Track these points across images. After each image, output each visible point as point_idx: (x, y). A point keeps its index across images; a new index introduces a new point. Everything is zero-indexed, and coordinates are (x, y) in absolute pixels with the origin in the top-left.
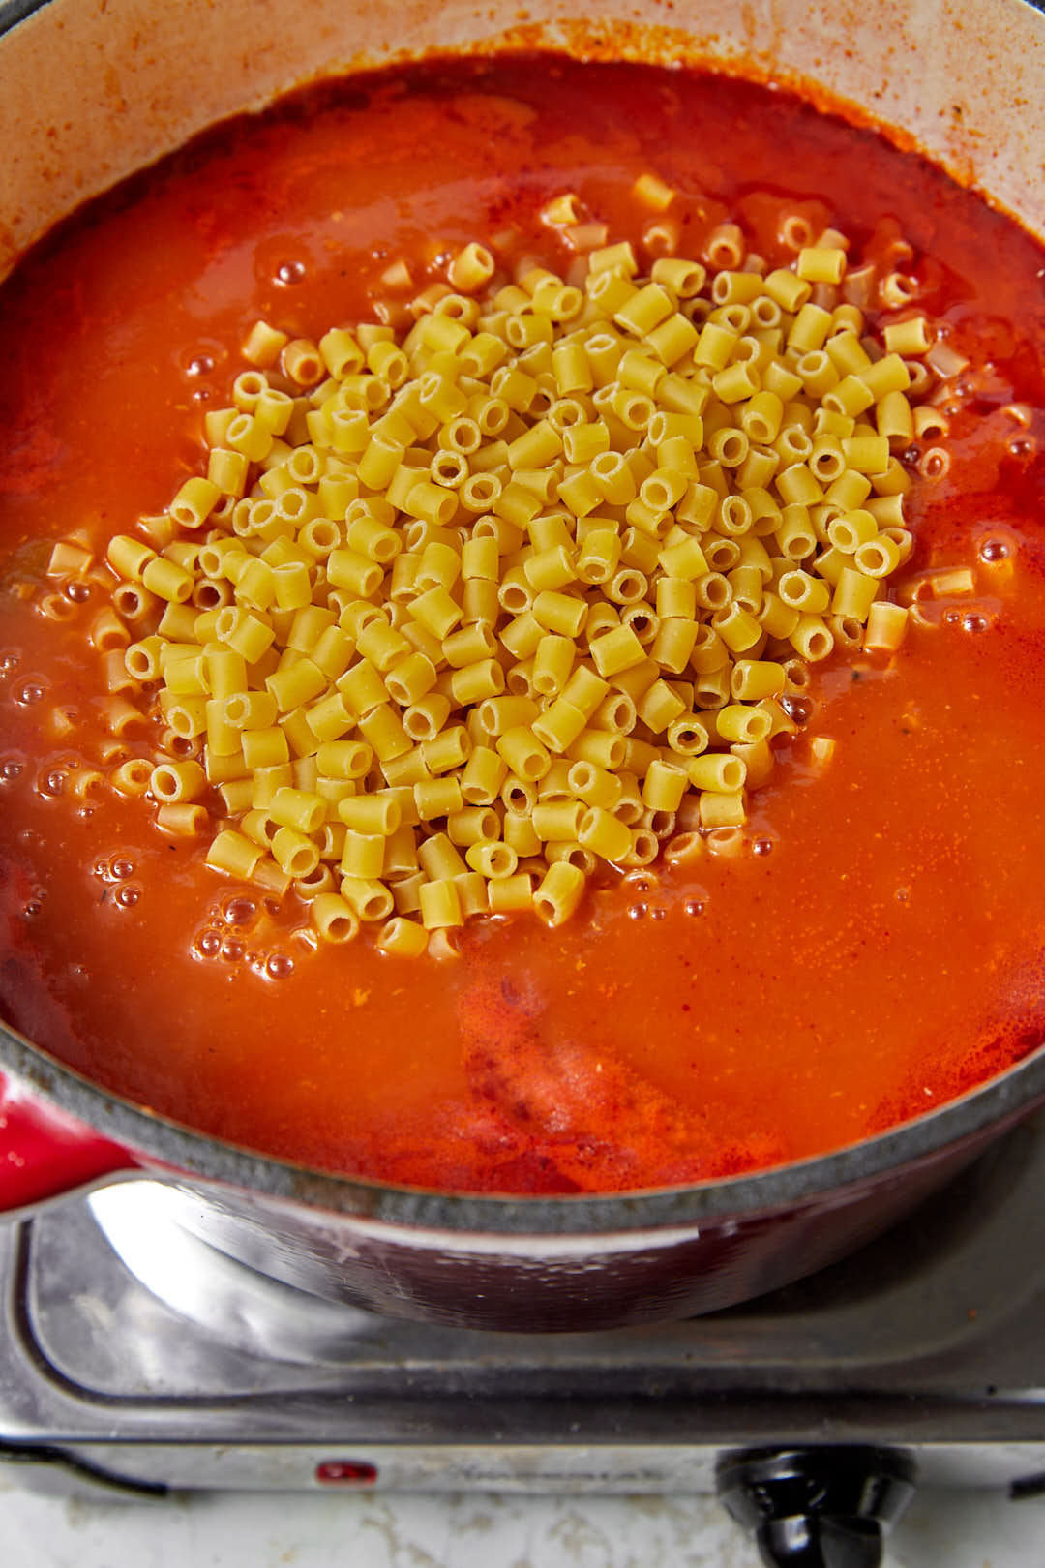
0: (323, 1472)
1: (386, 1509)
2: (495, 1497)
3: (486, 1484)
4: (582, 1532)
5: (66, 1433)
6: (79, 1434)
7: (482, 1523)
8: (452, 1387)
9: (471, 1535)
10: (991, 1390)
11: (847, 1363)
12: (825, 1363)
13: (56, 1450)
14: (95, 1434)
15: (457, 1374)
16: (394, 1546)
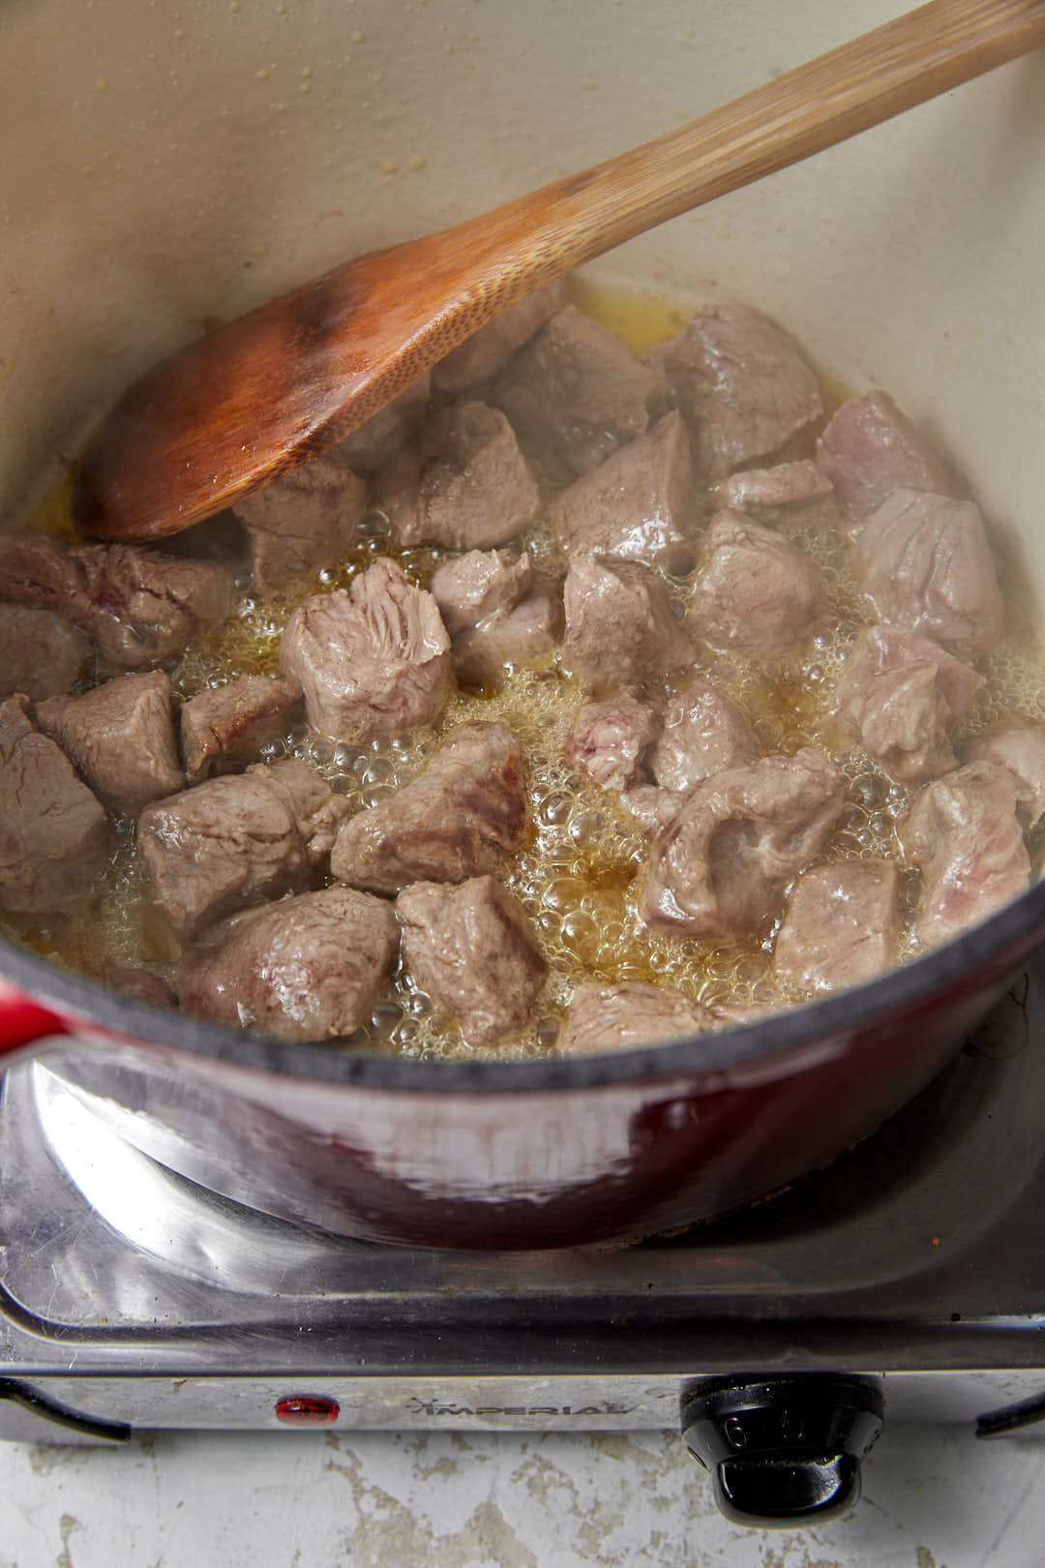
0: (283, 1408)
1: (350, 1453)
2: (457, 1436)
3: (448, 1422)
4: (547, 1474)
5: (23, 1365)
6: (36, 1366)
7: (448, 1467)
8: (412, 1318)
9: (435, 1478)
10: (956, 1317)
11: (807, 1290)
12: (786, 1290)
13: (13, 1382)
14: (51, 1367)
15: (417, 1304)
16: (358, 1492)
